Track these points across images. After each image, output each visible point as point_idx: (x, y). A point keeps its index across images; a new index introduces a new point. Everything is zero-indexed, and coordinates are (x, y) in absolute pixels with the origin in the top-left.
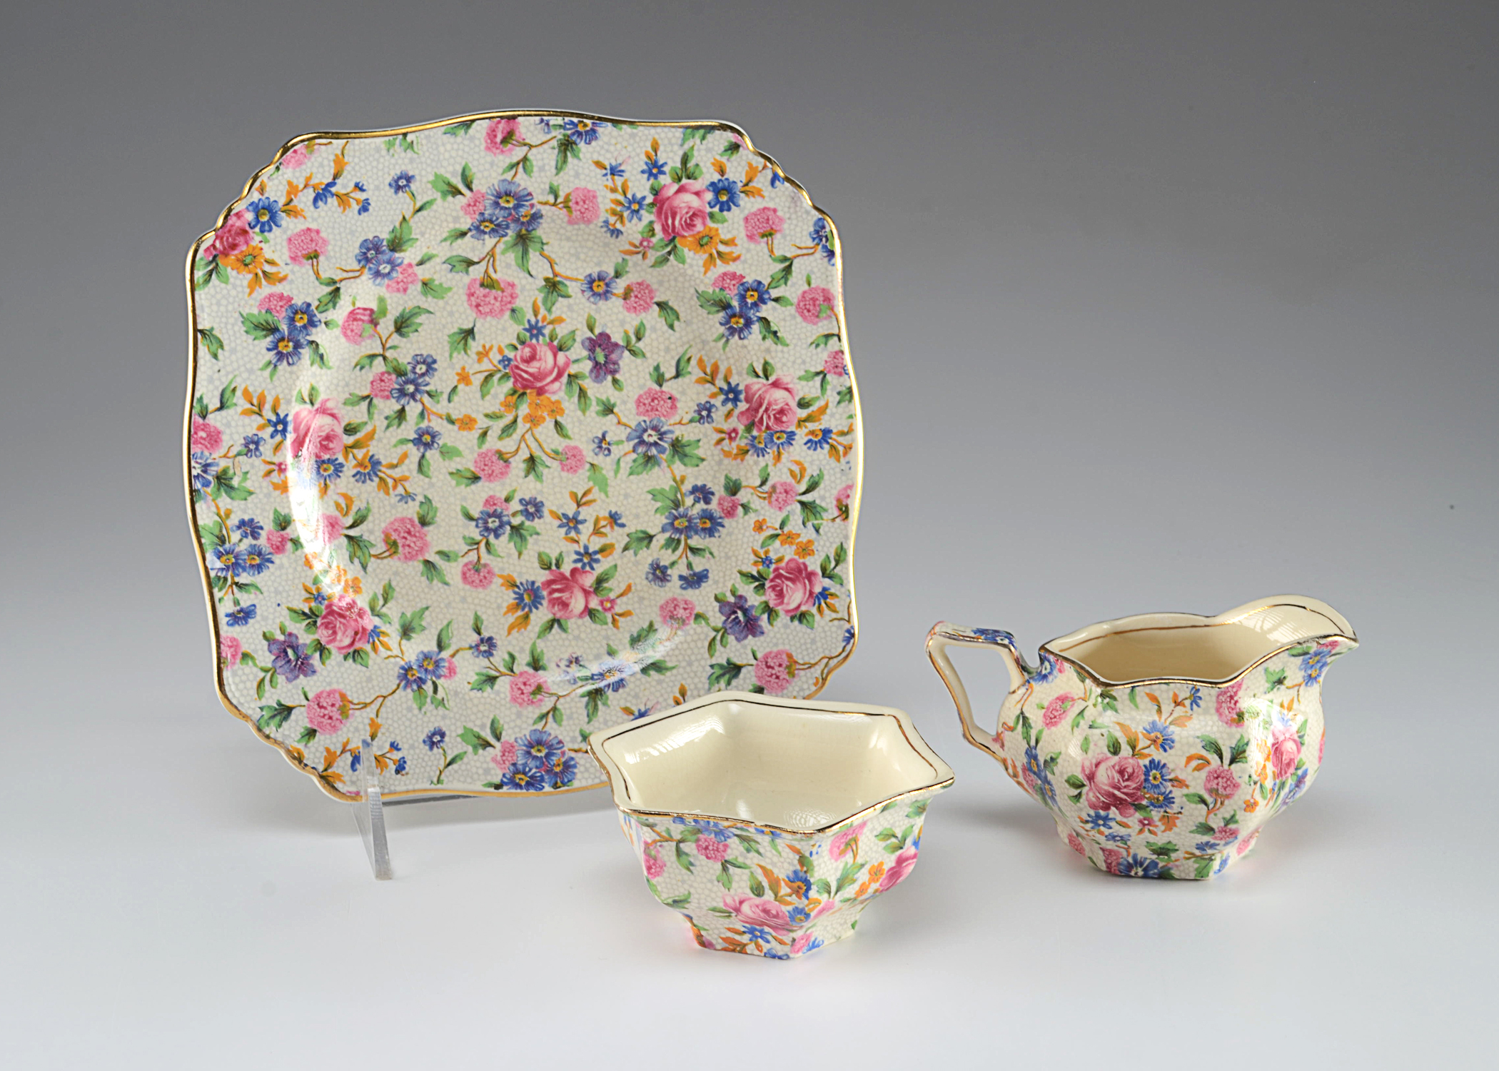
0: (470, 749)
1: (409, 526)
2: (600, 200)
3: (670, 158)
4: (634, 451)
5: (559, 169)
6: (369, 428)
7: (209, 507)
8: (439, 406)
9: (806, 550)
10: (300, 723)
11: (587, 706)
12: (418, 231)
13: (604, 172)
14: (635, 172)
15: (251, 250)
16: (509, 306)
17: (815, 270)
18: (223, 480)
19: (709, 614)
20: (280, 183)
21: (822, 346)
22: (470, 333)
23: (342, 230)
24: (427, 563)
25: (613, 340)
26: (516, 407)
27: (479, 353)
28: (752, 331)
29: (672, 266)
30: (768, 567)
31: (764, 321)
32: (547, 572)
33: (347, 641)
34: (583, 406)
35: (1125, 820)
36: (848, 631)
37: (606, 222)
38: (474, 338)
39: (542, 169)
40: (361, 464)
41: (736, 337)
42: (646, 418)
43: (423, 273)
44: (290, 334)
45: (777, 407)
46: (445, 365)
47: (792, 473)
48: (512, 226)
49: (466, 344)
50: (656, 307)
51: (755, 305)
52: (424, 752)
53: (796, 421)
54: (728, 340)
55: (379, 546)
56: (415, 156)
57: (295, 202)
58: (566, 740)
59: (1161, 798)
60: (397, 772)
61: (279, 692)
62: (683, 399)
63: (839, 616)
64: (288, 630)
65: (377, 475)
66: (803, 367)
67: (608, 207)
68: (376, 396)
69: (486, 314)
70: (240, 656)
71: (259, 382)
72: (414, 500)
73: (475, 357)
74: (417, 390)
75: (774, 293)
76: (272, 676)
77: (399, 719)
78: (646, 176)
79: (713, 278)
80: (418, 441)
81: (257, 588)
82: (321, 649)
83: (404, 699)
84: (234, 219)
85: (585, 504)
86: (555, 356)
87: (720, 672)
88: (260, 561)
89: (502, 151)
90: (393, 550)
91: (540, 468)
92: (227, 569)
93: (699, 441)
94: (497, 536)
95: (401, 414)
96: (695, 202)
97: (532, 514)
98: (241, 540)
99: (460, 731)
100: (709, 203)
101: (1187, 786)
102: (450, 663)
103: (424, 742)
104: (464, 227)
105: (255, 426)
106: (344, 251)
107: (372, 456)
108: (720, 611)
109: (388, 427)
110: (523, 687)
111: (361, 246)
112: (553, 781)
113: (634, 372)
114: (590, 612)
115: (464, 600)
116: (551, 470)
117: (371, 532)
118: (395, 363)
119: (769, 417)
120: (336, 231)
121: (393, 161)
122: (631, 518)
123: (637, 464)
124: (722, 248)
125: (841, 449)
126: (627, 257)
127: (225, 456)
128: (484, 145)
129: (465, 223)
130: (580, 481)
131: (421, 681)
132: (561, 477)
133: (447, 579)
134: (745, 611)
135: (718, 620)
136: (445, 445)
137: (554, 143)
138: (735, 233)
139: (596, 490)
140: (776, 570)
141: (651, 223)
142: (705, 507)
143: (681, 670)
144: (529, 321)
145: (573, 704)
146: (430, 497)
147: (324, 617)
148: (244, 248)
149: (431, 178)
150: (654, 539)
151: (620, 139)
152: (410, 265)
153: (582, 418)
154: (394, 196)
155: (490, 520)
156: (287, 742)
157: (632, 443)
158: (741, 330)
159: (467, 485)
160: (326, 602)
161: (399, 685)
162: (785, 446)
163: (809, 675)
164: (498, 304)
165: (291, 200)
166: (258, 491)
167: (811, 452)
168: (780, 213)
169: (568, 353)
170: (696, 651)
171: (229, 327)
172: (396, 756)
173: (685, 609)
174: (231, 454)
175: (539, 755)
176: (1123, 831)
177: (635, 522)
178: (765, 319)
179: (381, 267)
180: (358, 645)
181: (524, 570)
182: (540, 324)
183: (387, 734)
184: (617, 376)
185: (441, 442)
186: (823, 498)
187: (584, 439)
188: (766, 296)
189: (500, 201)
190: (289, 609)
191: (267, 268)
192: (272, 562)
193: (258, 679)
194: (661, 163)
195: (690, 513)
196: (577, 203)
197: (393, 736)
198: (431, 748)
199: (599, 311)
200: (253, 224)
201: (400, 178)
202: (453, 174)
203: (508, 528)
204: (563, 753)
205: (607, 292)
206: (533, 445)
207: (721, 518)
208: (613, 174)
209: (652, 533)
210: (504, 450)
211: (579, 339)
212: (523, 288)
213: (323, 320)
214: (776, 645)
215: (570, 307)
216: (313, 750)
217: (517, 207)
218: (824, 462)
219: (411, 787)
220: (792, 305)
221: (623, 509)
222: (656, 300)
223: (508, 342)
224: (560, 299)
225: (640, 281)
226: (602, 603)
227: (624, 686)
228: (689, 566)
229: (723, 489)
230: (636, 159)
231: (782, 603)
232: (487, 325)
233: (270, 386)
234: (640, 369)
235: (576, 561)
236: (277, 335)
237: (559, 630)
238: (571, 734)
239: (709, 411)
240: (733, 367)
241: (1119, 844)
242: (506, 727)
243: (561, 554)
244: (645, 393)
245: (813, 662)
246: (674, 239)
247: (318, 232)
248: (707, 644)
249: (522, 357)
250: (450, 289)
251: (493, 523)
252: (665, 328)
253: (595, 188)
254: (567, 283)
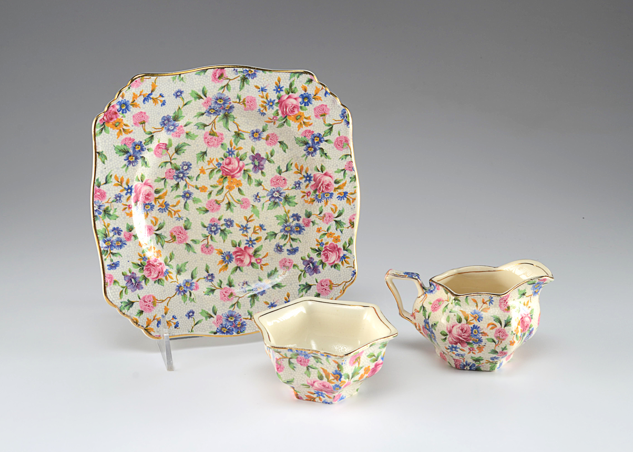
0: (204, 318)
1: (180, 230)
2: (257, 101)
3: (285, 85)
4: (269, 200)
5: (241, 89)
6: (164, 191)
7: (101, 223)
8: (192, 182)
9: (337, 239)
10: (137, 308)
11: (250, 301)
12: (185, 113)
13: (259, 90)
14: (271, 90)
15: (118, 120)
16: (221, 143)
17: (342, 129)
18: (106, 212)
19: (299, 265)
20: (130, 94)
21: (344, 159)
22: (205, 153)
23: (155, 112)
24: (187, 244)
25: (262, 156)
26: (223, 183)
27: (208, 161)
28: (317, 153)
29: (285, 127)
30: (322, 246)
31: (322, 149)
32: (235, 248)
33: (156, 276)
34: (249, 182)
35: (463, 348)
36: (353, 272)
37: (259, 110)
38: (206, 155)
39: (234, 89)
40: (161, 205)
41: (310, 155)
42: (274, 187)
43: (186, 129)
44: (133, 154)
45: (326, 183)
46: (195, 166)
47: (332, 209)
48: (222, 111)
49: (203, 158)
50: (279, 143)
51: (318, 143)
52: (186, 319)
53: (334, 189)
54: (307, 157)
55: (168, 237)
56: (184, 83)
57: (136, 101)
58: (242, 314)
59: (477, 340)
60: (175, 327)
61: (128, 296)
62: (289, 180)
63: (350, 266)
64: (132, 271)
65: (168, 210)
66: (336, 167)
67: (260, 104)
68: (168, 178)
69: (211, 146)
70: (113, 282)
71: (121, 173)
72: (182, 219)
73: (207, 163)
74: (184, 176)
75: (326, 138)
76: (126, 289)
77: (176, 306)
78: (275, 91)
79: (301, 132)
80: (184, 196)
81: (120, 255)
82: (145, 279)
83: (178, 299)
84: (112, 108)
85: (250, 221)
86: (239, 162)
87: (303, 287)
88: (121, 244)
89: (219, 82)
90: (174, 239)
91: (232, 207)
92: (108, 247)
93: (295, 196)
94: (215, 234)
95: (177, 185)
96: (295, 102)
97: (229, 225)
98: (113, 236)
99: (200, 311)
100: (300, 103)
101: (488, 335)
102: (196, 284)
103: (186, 315)
104: (203, 111)
105: (119, 190)
106: (155, 121)
107: (166, 202)
108: (303, 264)
109: (172, 190)
110: (225, 294)
111: (162, 119)
112: (237, 331)
113: (270, 169)
114: (252, 264)
115: (202, 259)
116: (237, 208)
117: (165, 232)
118: (175, 165)
119: (323, 187)
120: (152, 113)
121: (175, 85)
122: (268, 226)
123: (271, 205)
124: (305, 120)
125: (351, 200)
126: (268, 124)
127: (107, 202)
128: (211, 79)
129: (204, 110)
130: (248, 212)
131: (185, 291)
132: (240, 210)
133: (195, 251)
134: (313, 264)
135: (302, 267)
136: (195, 198)
137: (239, 78)
138: (310, 114)
139: (254, 216)
140: (325, 247)
141: (277, 110)
142: (297, 222)
143: (288, 287)
144: (228, 149)
145: (245, 300)
146: (189, 218)
147: (147, 266)
148: (115, 119)
149: (190, 92)
150: (277, 235)
151: (265, 77)
152: (181, 126)
153: (249, 187)
154: (175, 99)
155: (212, 228)
156: (131, 316)
157: (269, 197)
158: (312, 153)
159: (203, 214)
160: (147, 260)
161: (176, 293)
162: (329, 199)
163: (338, 289)
164: (216, 142)
165: (134, 100)
166: (120, 216)
167: (339, 201)
168: (328, 107)
169: (244, 161)
170: (293, 279)
171: (109, 151)
172: (175, 321)
173: (289, 263)
174: (110, 201)
175: (231, 320)
176: (462, 353)
177: (270, 228)
178: (322, 148)
179: (170, 127)
180: (160, 277)
181: (226, 247)
182: (233, 150)
183: (171, 312)
184: (263, 171)
185: (193, 197)
186: (344, 219)
187: (250, 195)
188: (322, 140)
189: (218, 101)
190: (133, 263)
191: (125, 127)
192: (126, 244)
193: (120, 291)
194: (281, 87)
195: (291, 225)
196: (248, 102)
197: (174, 313)
198: (189, 318)
199: (256, 145)
200: (119, 110)
201: (178, 92)
202: (199, 90)
203: (220, 230)
204: (241, 320)
205: (260, 137)
206: (230, 198)
207: (304, 227)
208: (262, 91)
209: (276, 232)
210: (218, 200)
211: (248, 156)
212: (226, 136)
213: (147, 148)
214: (325, 277)
215: (244, 143)
216: (142, 319)
217: (224, 104)
218: (344, 205)
219: (181, 334)
220: (332, 143)
221: (265, 223)
222: (278, 141)
223: (220, 157)
224: (241, 140)
225: (272, 133)
226: (256, 260)
227: (265, 293)
228: (291, 246)
229: (304, 215)
230: (272, 85)
231: (327, 260)
232: (212, 150)
233: (126, 174)
234: (272, 168)
235: (246, 244)
236: (129, 154)
237: (239, 271)
238: (244, 312)
239: (299, 184)
240: (309, 167)
241: (460, 357)
242: (218, 309)
243: (240, 241)
244: (274, 177)
245: (339, 284)
246: (286, 116)
247: (145, 113)
248: (298, 277)
249: (225, 163)
250: (197, 136)
251: (214, 229)
252: (282, 152)
253: (255, 96)
254: (244, 133)
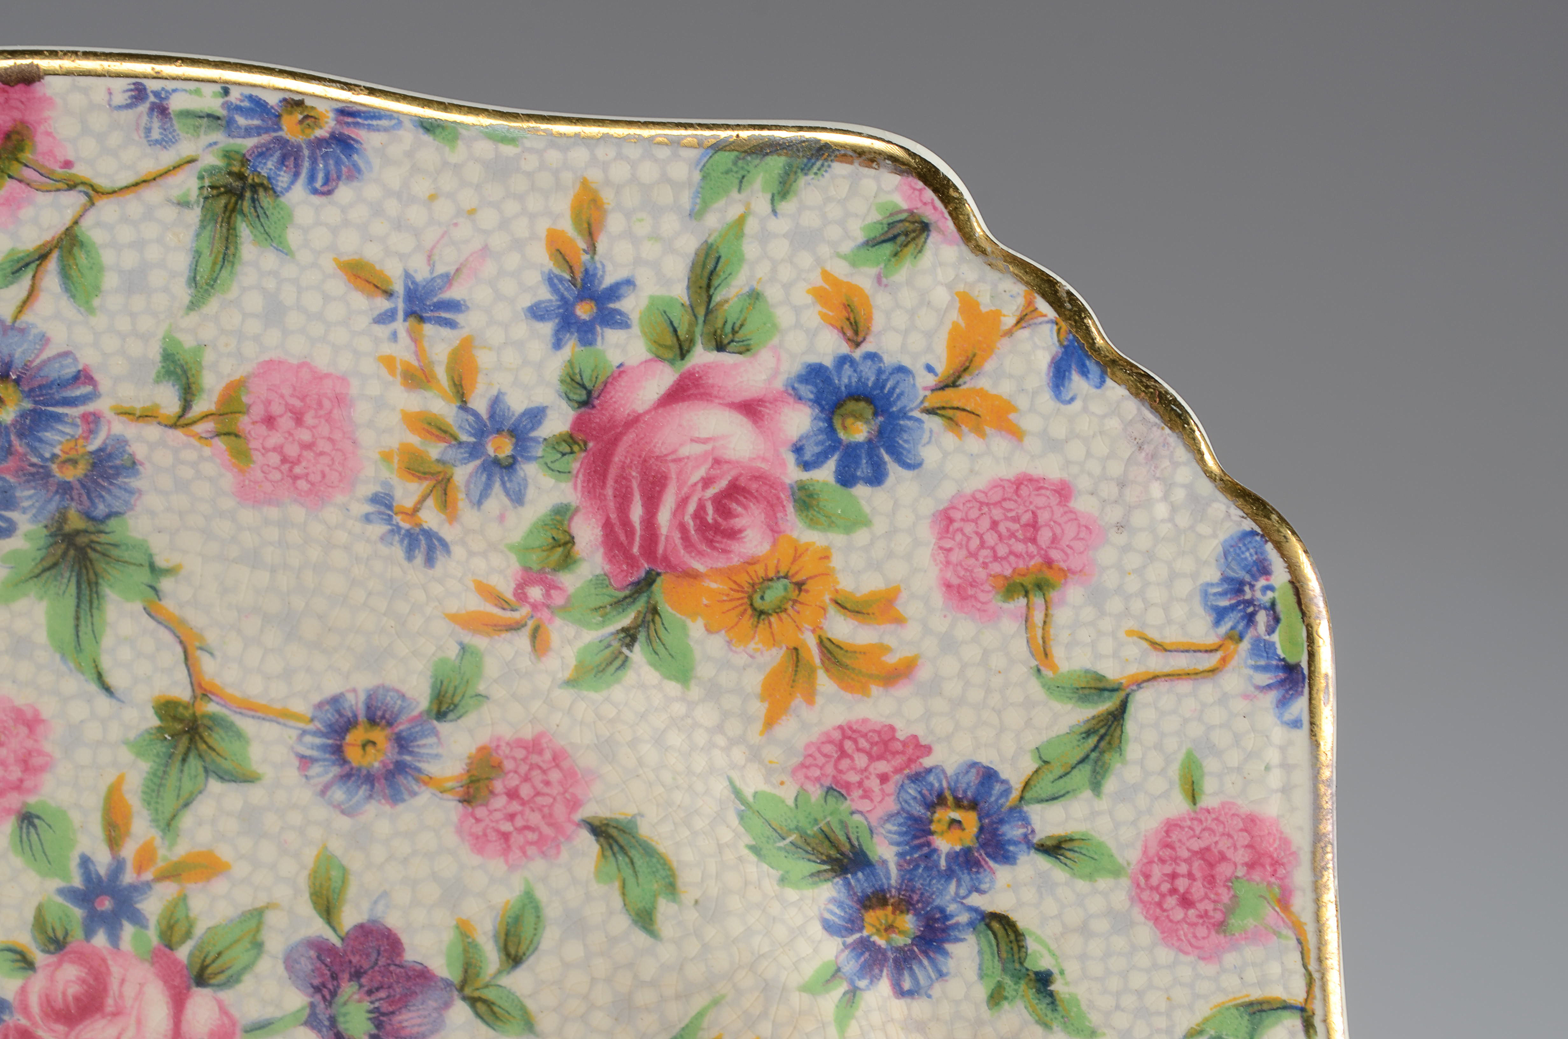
2: (362, 411)
3: (650, 266)
5: (202, 286)
13: (383, 304)
14: (504, 312)
16: (14, 800)
17: (1221, 738)
25: (411, 956)
28: (950, 965)
29: (643, 687)
31: (1001, 928)
37: (386, 501)
39: (136, 283)
41: (884, 986)
48: (25, 494)
50: (586, 842)
51: (966, 861)
54: (853, 993)
67: (392, 444)
75: (1047, 822)
78: (547, 328)
79: (801, 741)
86: (178, 1003)
96: (740, 442)
100: (798, 450)
124: (841, 629)
126: (480, 642)
137: (188, 184)
138: (897, 571)
141: (562, 513)
144: (86, 863)
151: (447, 182)
158: (906, 960)
168: (1082, 504)
169: (227, 995)
178: (1004, 921)
182: (128, 878)
188: (1013, 831)
194: (608, 281)
199: (362, 840)
205: (400, 768)
208: (415, 314)
211: (275, 945)
212: (72, 735)
215: (248, 817)
217: (34, 424)
220: (1117, 872)
222: (592, 810)
224: (215, 786)
225: (528, 733)
230: (513, 261)
246: (649, 580)
249: (46, 1001)
252: (622, 923)
253: (345, 363)
254: (246, 725)
